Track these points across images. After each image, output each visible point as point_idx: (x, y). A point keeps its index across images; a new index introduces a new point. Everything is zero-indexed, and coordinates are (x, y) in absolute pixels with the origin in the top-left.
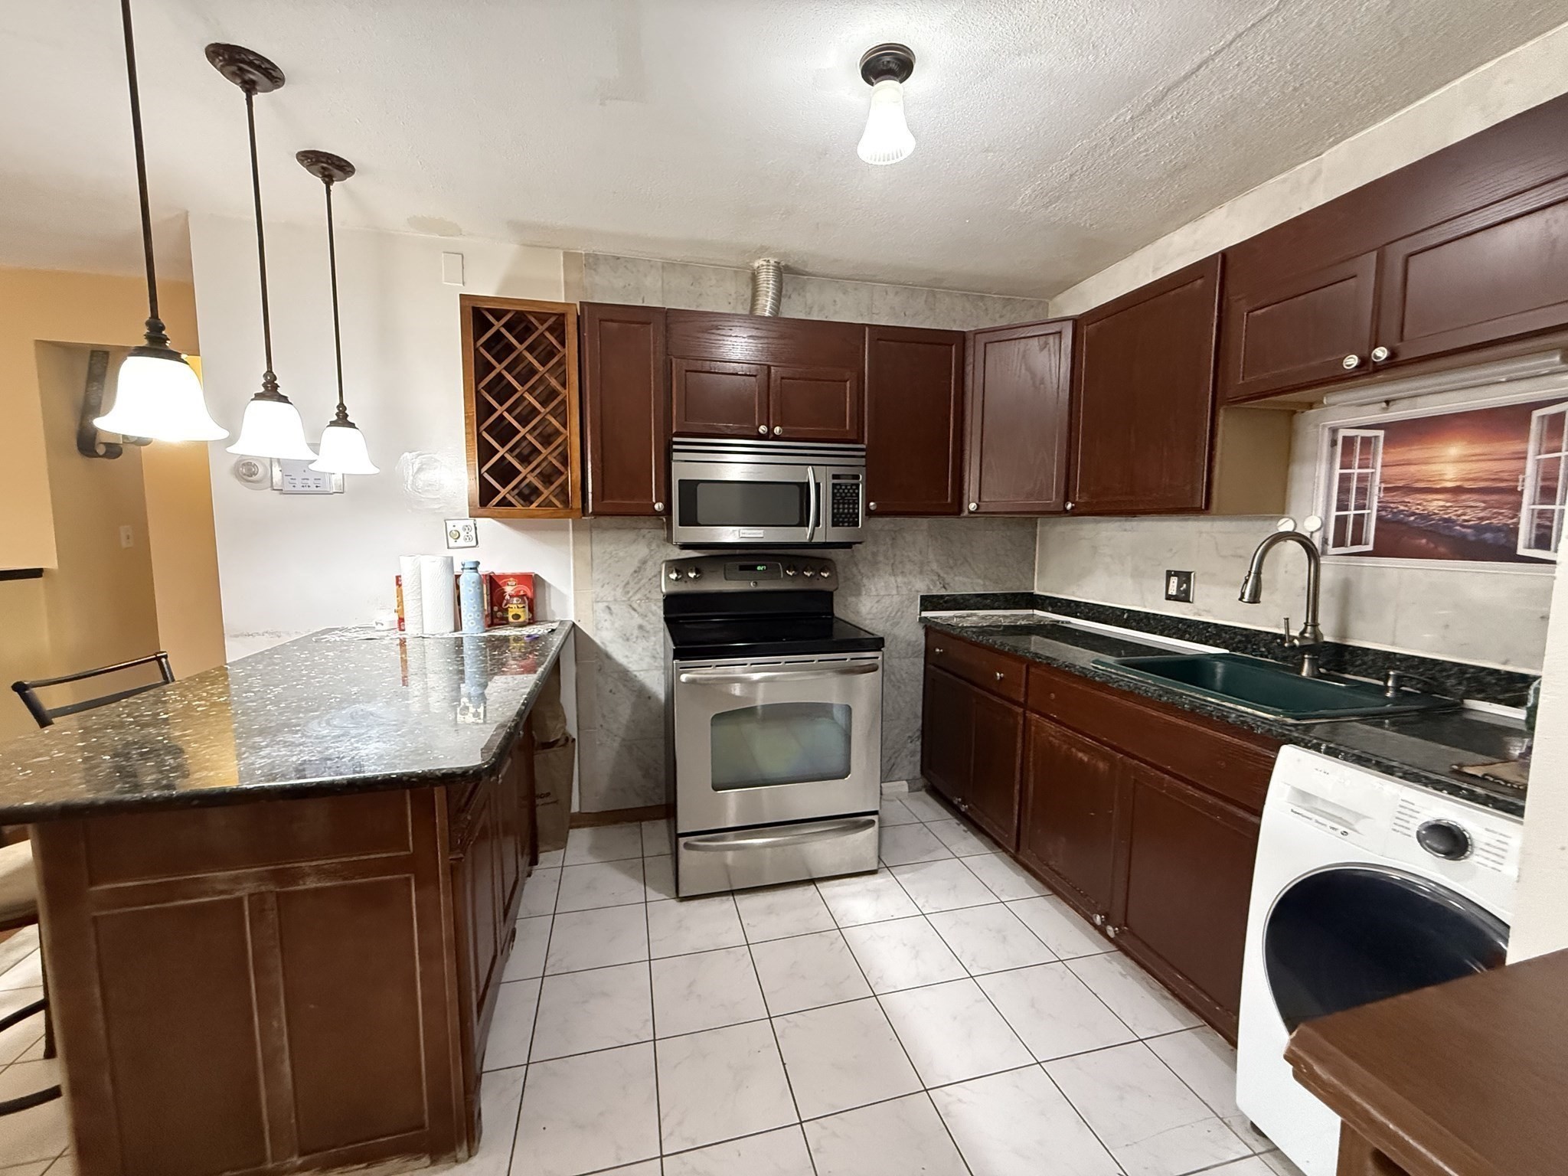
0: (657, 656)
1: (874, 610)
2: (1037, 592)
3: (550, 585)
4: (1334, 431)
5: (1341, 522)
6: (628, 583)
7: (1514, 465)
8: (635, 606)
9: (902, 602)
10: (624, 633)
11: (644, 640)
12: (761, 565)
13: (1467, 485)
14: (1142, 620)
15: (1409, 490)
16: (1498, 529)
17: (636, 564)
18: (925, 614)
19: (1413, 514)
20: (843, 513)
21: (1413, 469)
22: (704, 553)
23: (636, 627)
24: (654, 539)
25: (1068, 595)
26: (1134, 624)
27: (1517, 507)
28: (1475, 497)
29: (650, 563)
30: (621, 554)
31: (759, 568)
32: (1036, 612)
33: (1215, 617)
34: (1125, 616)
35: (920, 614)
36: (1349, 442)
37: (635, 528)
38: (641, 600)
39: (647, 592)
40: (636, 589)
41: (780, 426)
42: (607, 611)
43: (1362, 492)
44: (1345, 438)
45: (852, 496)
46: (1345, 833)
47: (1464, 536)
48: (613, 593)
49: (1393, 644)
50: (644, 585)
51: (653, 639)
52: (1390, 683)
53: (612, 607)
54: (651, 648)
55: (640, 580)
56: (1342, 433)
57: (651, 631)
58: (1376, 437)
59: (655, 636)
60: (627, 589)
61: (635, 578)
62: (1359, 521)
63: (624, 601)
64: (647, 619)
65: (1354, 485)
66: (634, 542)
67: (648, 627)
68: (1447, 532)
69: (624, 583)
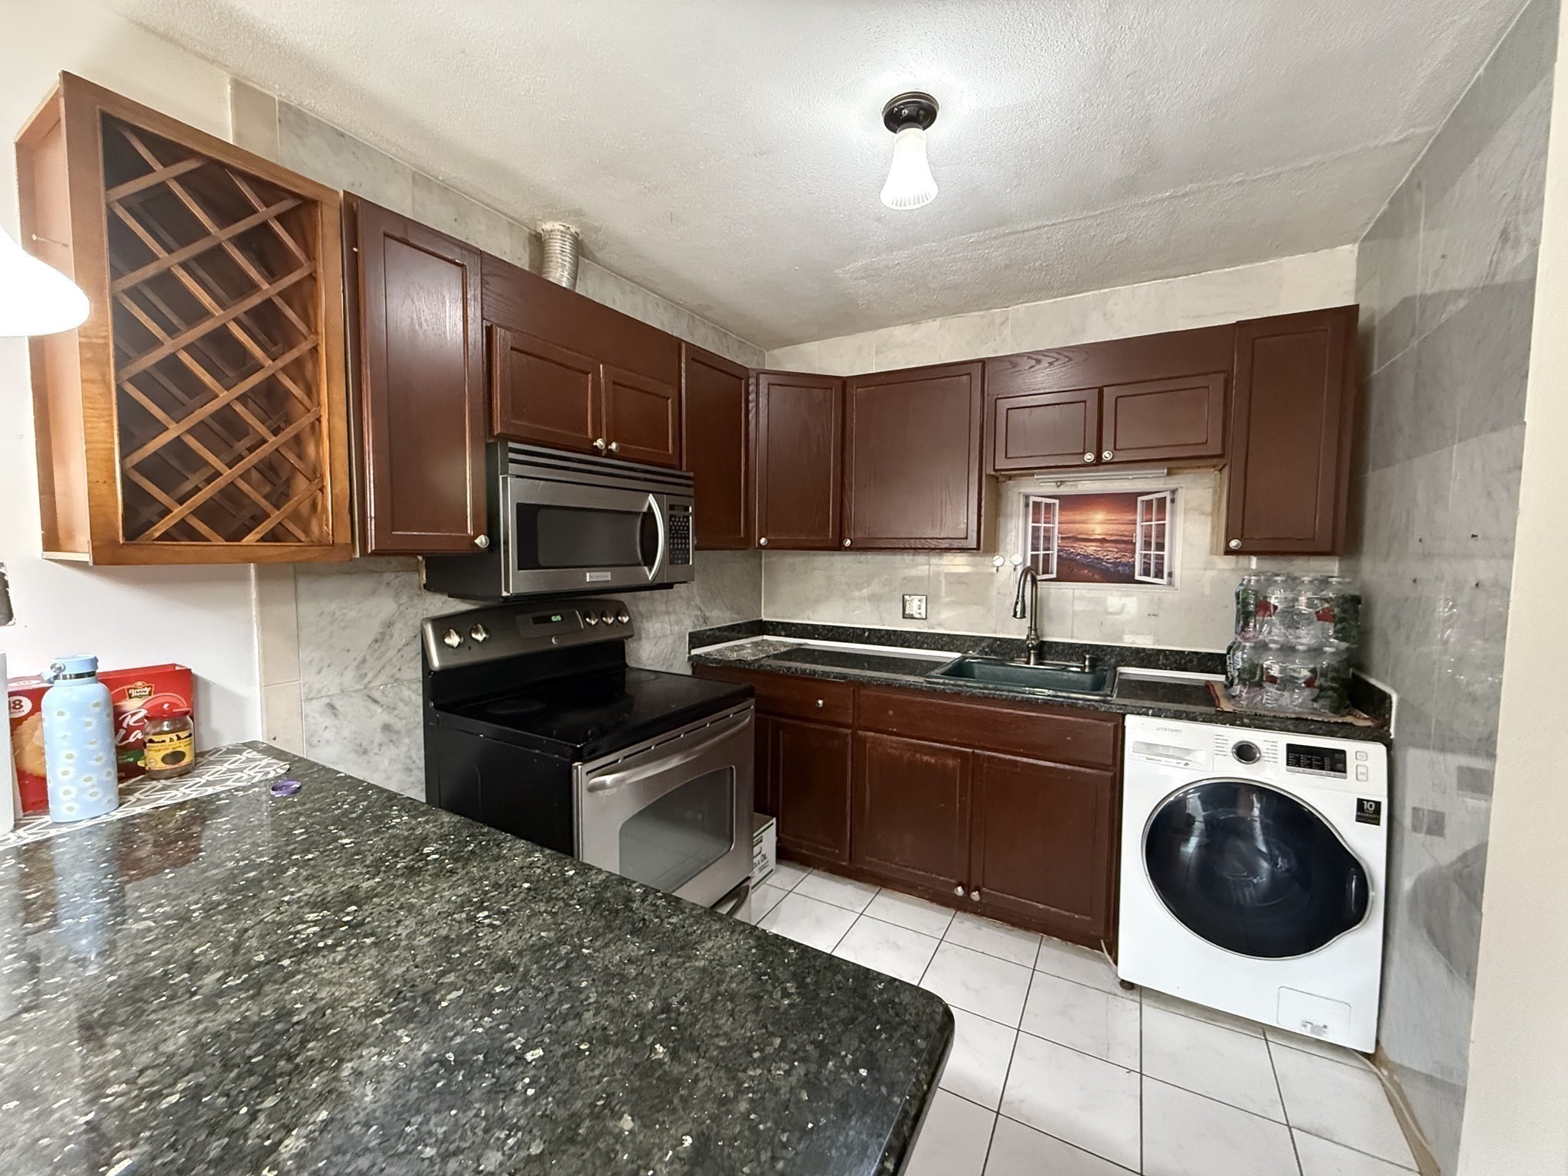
0: (412, 766)
1: (652, 655)
2: (764, 618)
3: (207, 684)
4: (1027, 497)
5: (1035, 558)
6: (364, 661)
7: (1130, 527)
8: (377, 695)
9: (674, 642)
10: (358, 742)
11: (392, 746)
12: (555, 615)
13: (1108, 538)
14: (883, 637)
15: (1076, 539)
16: (1125, 565)
17: (376, 628)
18: (694, 652)
19: (1079, 554)
20: (678, 549)
21: (1077, 526)
22: (475, 604)
23: (379, 730)
24: (404, 586)
25: (803, 619)
26: (876, 640)
27: (1133, 552)
28: (1112, 545)
29: (399, 625)
30: (352, 614)
31: (554, 619)
32: (766, 637)
33: (947, 629)
34: (866, 634)
35: (690, 653)
36: (1037, 505)
37: (373, 572)
38: (386, 685)
39: (395, 670)
40: (378, 668)
41: (616, 441)
42: (329, 712)
43: (1047, 539)
44: (1034, 502)
45: (683, 530)
46: (1187, 764)
47: (1108, 568)
48: (338, 680)
49: (1072, 638)
50: (390, 661)
51: (407, 741)
52: (1087, 663)
53: (337, 703)
54: (402, 756)
55: (383, 654)
56: (1032, 499)
57: (403, 730)
58: (1054, 504)
59: (409, 737)
60: (364, 671)
61: (375, 651)
62: (1047, 558)
63: (357, 691)
64: (396, 712)
65: (1042, 534)
66: (373, 593)
67: (399, 725)
68: (1098, 566)
69: (355, 663)
